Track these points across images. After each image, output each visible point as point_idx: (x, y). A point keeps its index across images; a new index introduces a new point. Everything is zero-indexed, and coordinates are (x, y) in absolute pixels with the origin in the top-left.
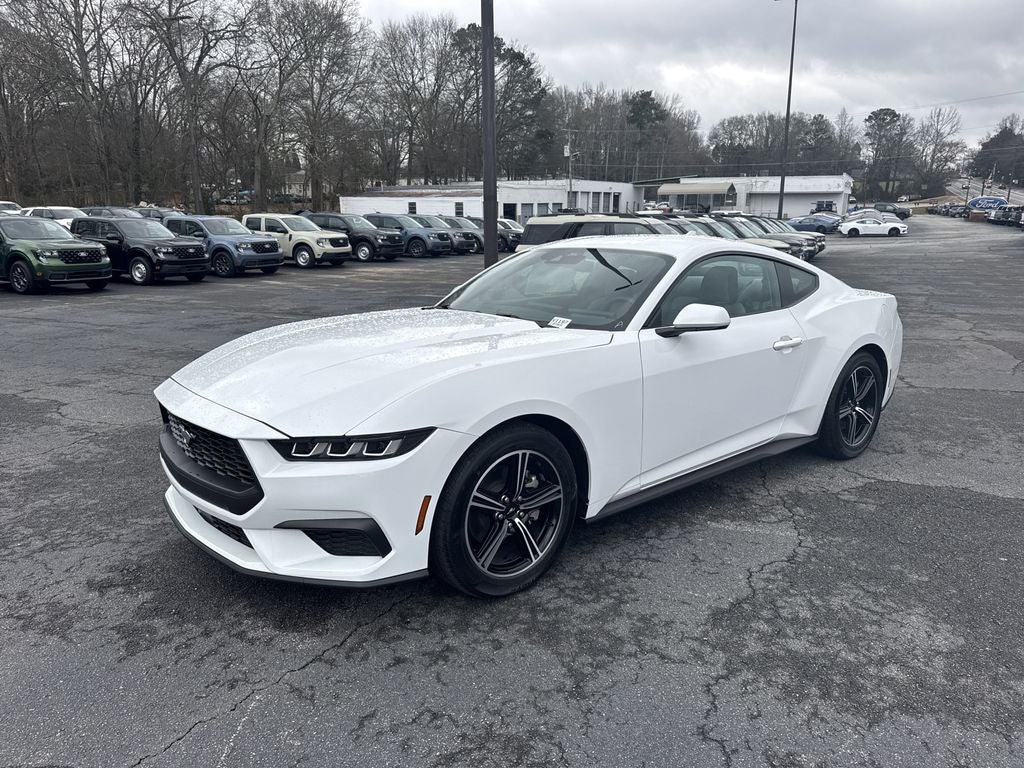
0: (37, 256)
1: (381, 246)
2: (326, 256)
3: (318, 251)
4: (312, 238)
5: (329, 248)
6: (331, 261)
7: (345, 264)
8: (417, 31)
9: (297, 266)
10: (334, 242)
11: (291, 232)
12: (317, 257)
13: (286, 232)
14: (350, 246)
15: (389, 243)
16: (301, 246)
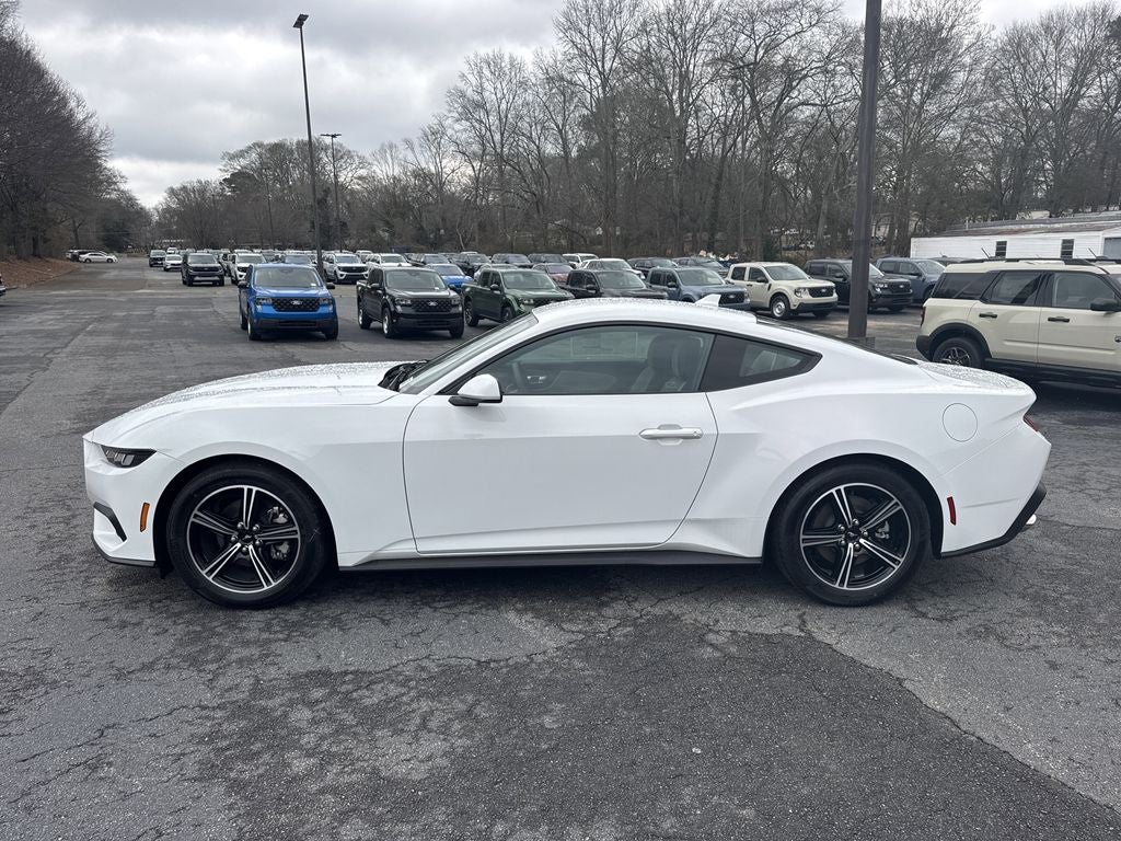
0: (519, 303)
1: (878, 296)
2: (804, 307)
3: (795, 301)
4: (790, 287)
5: (807, 298)
6: (814, 312)
7: (829, 315)
8: (1054, 29)
9: (772, 316)
10: (814, 292)
11: (771, 281)
12: (792, 308)
13: (766, 281)
14: (835, 295)
15: (890, 293)
16: (779, 296)
